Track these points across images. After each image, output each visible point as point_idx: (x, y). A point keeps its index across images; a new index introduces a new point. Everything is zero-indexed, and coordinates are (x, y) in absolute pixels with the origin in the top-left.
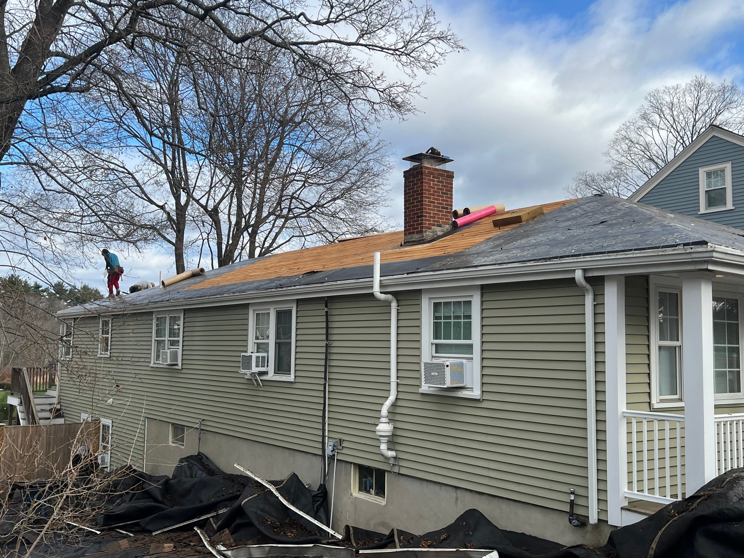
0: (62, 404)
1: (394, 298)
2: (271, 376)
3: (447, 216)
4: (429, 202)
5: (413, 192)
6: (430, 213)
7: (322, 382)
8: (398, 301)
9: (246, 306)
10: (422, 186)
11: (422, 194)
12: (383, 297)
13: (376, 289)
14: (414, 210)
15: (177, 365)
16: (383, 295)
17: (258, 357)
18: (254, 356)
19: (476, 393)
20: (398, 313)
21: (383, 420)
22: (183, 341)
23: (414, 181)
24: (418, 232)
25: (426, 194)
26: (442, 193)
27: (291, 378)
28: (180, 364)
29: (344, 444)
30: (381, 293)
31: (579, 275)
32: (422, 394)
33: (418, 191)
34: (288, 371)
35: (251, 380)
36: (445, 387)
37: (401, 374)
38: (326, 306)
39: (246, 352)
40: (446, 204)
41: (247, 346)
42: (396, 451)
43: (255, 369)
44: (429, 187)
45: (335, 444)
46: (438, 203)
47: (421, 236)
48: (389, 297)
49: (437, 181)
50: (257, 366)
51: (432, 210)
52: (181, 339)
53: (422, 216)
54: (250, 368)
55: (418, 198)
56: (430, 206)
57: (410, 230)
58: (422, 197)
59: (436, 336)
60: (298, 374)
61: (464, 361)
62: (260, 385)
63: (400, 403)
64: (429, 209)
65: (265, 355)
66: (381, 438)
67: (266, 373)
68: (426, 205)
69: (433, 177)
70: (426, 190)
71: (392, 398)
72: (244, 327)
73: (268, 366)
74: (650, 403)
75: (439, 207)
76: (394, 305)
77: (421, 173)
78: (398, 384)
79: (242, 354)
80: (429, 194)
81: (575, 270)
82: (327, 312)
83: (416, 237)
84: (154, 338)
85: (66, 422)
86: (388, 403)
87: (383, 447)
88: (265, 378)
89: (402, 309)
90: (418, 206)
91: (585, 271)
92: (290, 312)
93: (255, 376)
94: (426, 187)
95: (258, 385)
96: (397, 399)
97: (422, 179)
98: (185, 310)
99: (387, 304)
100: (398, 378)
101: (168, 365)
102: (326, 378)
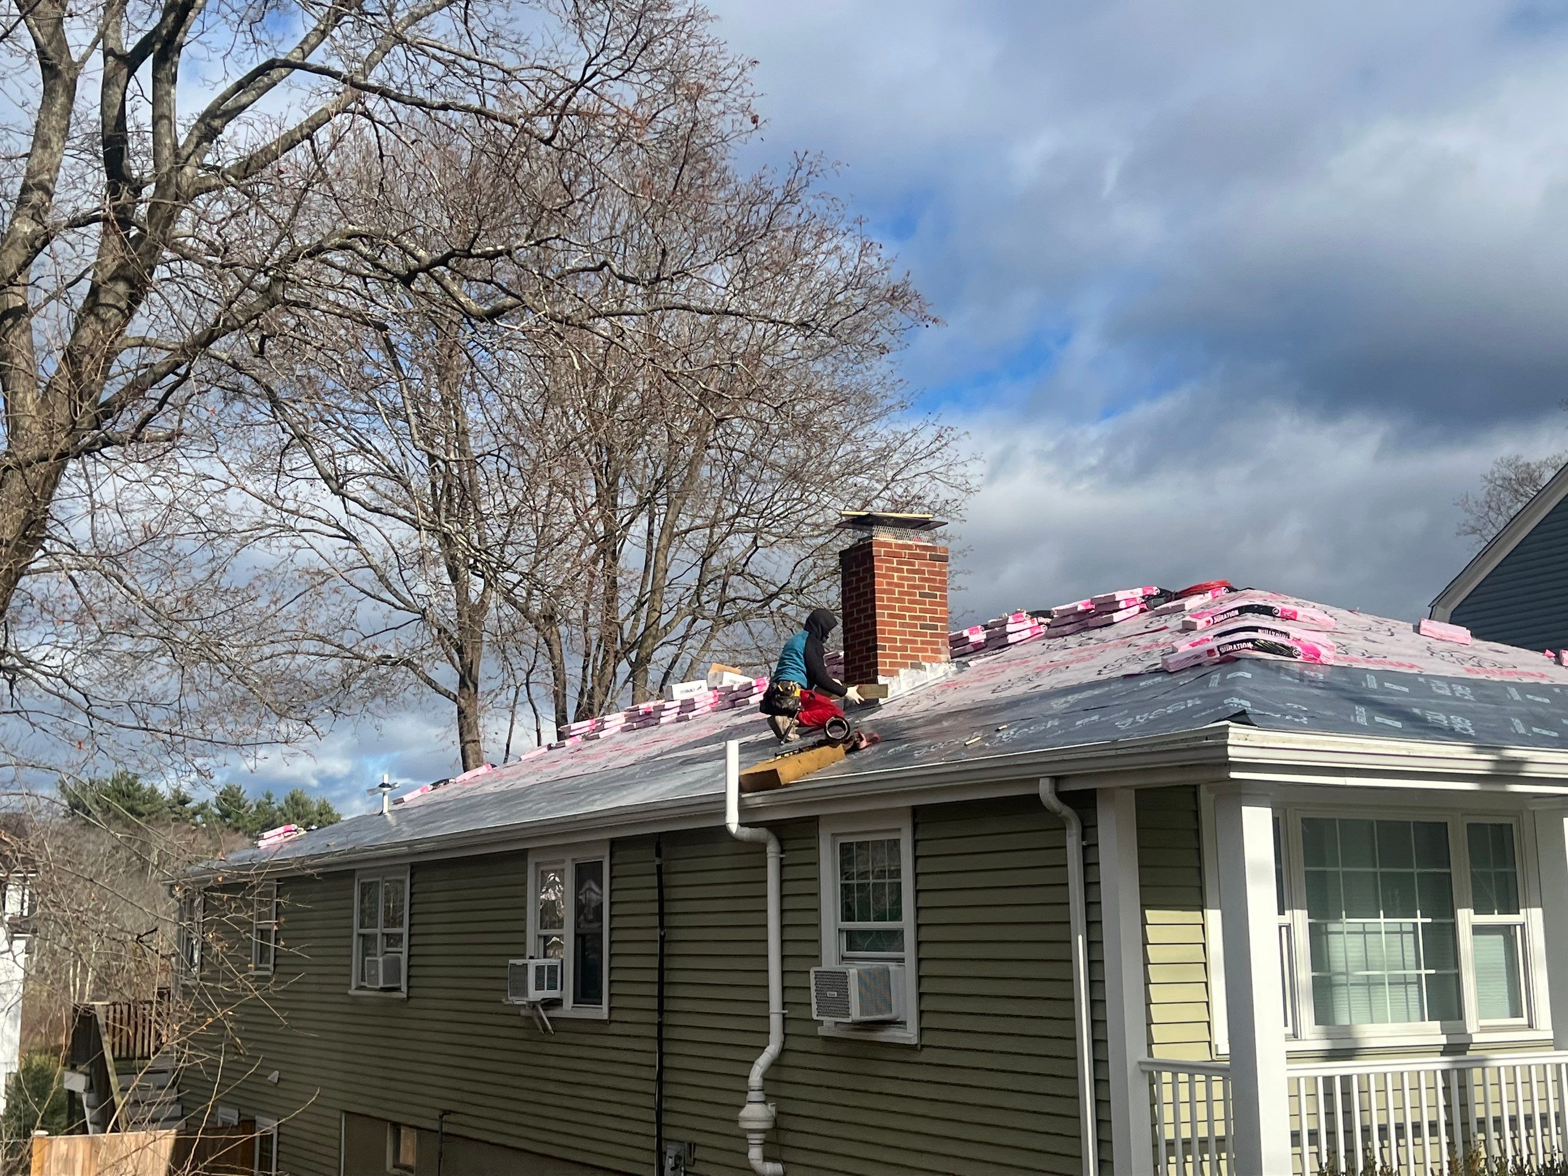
0: (181, 1087)
1: (772, 836)
2: (568, 1009)
3: (937, 643)
4: (891, 616)
5: (858, 596)
6: (895, 640)
7: (655, 1018)
8: (781, 841)
9: (522, 855)
10: (873, 583)
11: (874, 599)
13: (733, 819)
14: (860, 636)
15: (397, 989)
16: (747, 830)
17: (539, 969)
18: (532, 964)
19: (909, 1035)
20: (782, 866)
21: (753, 1096)
22: (410, 936)
23: (857, 573)
25: (882, 600)
26: (921, 595)
27: (603, 1012)
28: (404, 989)
29: (699, 1153)
30: (743, 825)
31: (1045, 789)
32: (826, 1038)
33: (865, 593)
34: (596, 999)
35: (530, 1018)
36: (849, 1020)
37: (793, 997)
38: (659, 854)
39: (522, 956)
40: (932, 619)
41: (523, 943)
42: (784, 1162)
43: (534, 995)
44: (888, 584)
45: (682, 1154)
46: (912, 618)
48: (762, 832)
49: (909, 571)
50: (539, 987)
51: (898, 633)
52: (405, 930)
53: (876, 648)
54: (524, 992)
55: (866, 609)
56: (894, 625)
57: (854, 677)
58: (873, 607)
59: (848, 915)
60: (617, 1002)
61: (892, 966)
62: (548, 1029)
63: (790, 1059)
64: (890, 632)
65: (556, 961)
66: (750, 1136)
67: (557, 1003)
68: (884, 623)
69: (899, 563)
70: (884, 591)
71: (772, 1049)
72: (519, 902)
73: (561, 986)
74: (1210, 1043)
75: (915, 626)
76: (772, 849)
77: (871, 556)
78: (785, 1019)
79: (511, 961)
80: (889, 600)
81: (1038, 779)
82: (658, 867)
84: (356, 930)
86: (763, 1060)
87: (755, 1154)
88: (556, 1013)
89: (791, 858)
90: (867, 626)
91: (1057, 780)
92: (599, 867)
93: (537, 1009)
94: (881, 584)
95: (545, 1029)
96: (783, 1051)
97: (873, 567)
98: (412, 866)
99: (759, 848)
100: (784, 1005)
101: (382, 989)
102: (661, 1011)
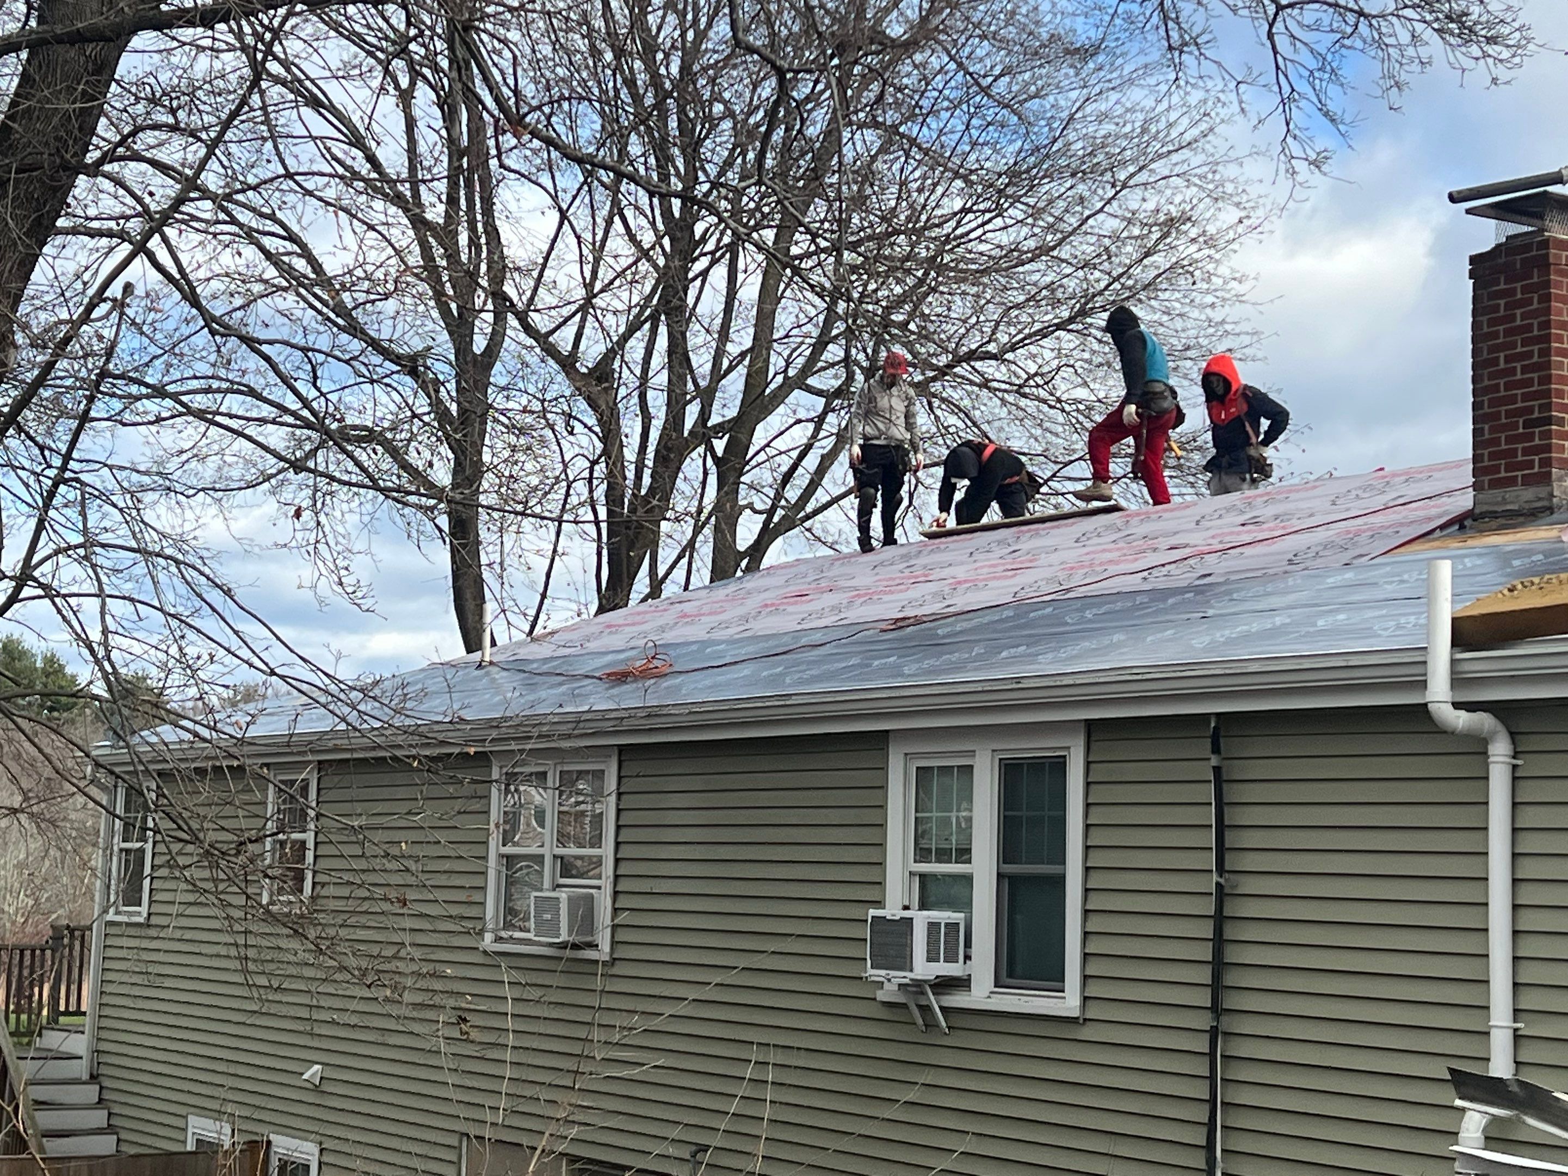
0: (107, 1083)
1: (1500, 727)
2: (981, 994)
5: (1510, 332)
7: (1204, 1021)
8: (1513, 735)
9: (877, 741)
10: (1548, 311)
11: (1547, 339)
12: (1462, 720)
13: (1438, 694)
14: (1513, 400)
15: (593, 946)
16: (1463, 714)
17: (933, 927)
18: (921, 919)
20: (1515, 779)
22: (617, 860)
23: (1511, 292)
24: (1528, 481)
25: (1560, 338)
27: (1069, 1003)
28: (605, 946)
30: (1457, 705)
33: (1529, 328)
34: (1054, 980)
35: (904, 1006)
37: (1530, 1001)
38: (1216, 750)
39: (879, 904)
41: (880, 884)
43: (922, 969)
47: (1542, 491)
48: (1484, 720)
50: (932, 957)
52: (607, 850)
53: (1549, 421)
54: (901, 962)
55: (1530, 355)
57: (1497, 469)
58: (1546, 353)
60: (1094, 990)
62: (937, 1026)
65: (958, 917)
67: (962, 983)
68: (1562, 380)
72: (870, 816)
73: (967, 957)
76: (1500, 750)
77: (1544, 264)
78: (1517, 1037)
79: (872, 912)
82: (1217, 770)
83: (1523, 496)
84: (494, 847)
85: (124, 1148)
88: (958, 1000)
89: (1529, 766)
90: (1529, 383)
92: (1059, 766)
93: (923, 993)
94: (1560, 313)
95: (930, 1025)
97: (1547, 284)
98: (622, 749)
99: (1477, 747)
100: (1517, 1013)
101: (563, 946)
102: (1216, 1009)
